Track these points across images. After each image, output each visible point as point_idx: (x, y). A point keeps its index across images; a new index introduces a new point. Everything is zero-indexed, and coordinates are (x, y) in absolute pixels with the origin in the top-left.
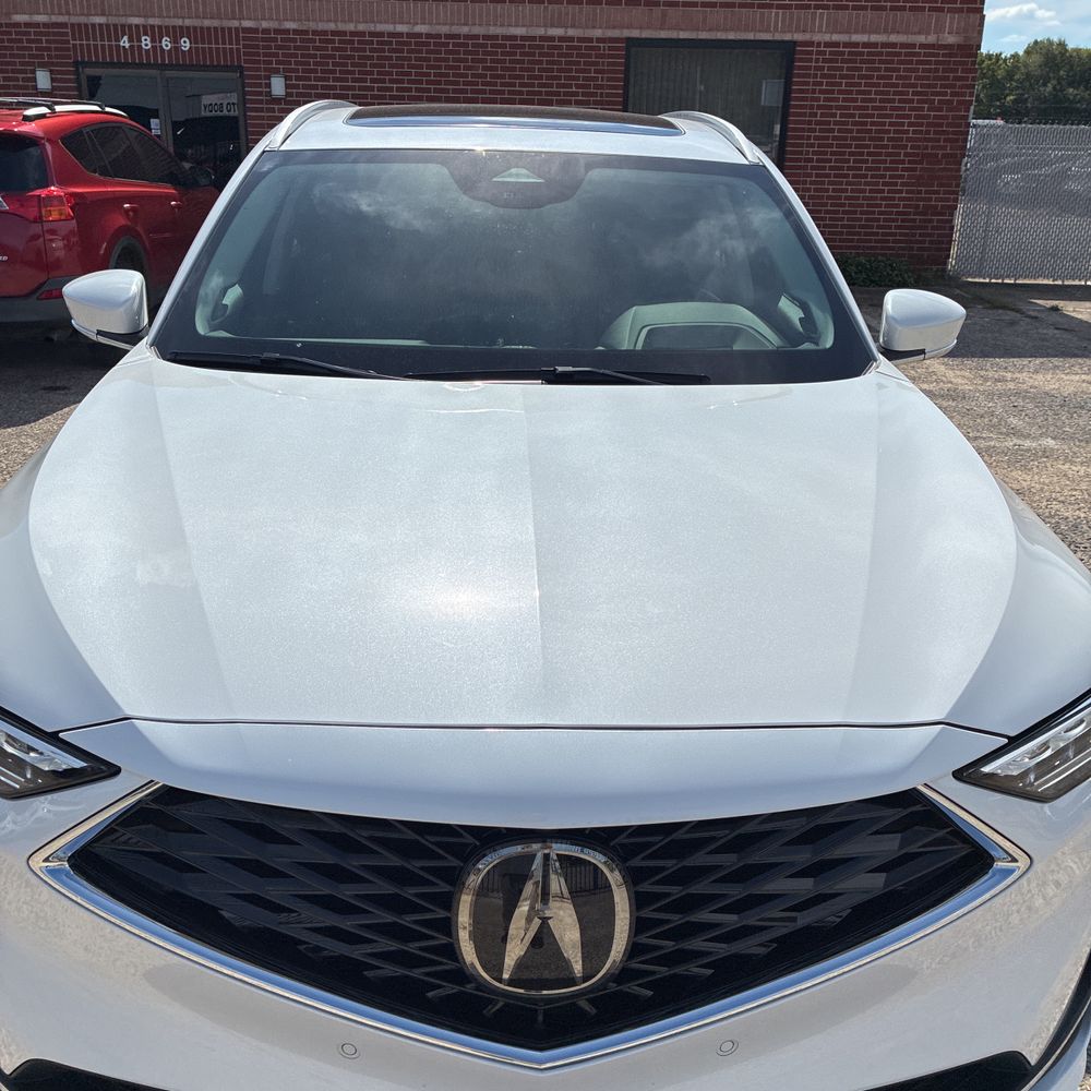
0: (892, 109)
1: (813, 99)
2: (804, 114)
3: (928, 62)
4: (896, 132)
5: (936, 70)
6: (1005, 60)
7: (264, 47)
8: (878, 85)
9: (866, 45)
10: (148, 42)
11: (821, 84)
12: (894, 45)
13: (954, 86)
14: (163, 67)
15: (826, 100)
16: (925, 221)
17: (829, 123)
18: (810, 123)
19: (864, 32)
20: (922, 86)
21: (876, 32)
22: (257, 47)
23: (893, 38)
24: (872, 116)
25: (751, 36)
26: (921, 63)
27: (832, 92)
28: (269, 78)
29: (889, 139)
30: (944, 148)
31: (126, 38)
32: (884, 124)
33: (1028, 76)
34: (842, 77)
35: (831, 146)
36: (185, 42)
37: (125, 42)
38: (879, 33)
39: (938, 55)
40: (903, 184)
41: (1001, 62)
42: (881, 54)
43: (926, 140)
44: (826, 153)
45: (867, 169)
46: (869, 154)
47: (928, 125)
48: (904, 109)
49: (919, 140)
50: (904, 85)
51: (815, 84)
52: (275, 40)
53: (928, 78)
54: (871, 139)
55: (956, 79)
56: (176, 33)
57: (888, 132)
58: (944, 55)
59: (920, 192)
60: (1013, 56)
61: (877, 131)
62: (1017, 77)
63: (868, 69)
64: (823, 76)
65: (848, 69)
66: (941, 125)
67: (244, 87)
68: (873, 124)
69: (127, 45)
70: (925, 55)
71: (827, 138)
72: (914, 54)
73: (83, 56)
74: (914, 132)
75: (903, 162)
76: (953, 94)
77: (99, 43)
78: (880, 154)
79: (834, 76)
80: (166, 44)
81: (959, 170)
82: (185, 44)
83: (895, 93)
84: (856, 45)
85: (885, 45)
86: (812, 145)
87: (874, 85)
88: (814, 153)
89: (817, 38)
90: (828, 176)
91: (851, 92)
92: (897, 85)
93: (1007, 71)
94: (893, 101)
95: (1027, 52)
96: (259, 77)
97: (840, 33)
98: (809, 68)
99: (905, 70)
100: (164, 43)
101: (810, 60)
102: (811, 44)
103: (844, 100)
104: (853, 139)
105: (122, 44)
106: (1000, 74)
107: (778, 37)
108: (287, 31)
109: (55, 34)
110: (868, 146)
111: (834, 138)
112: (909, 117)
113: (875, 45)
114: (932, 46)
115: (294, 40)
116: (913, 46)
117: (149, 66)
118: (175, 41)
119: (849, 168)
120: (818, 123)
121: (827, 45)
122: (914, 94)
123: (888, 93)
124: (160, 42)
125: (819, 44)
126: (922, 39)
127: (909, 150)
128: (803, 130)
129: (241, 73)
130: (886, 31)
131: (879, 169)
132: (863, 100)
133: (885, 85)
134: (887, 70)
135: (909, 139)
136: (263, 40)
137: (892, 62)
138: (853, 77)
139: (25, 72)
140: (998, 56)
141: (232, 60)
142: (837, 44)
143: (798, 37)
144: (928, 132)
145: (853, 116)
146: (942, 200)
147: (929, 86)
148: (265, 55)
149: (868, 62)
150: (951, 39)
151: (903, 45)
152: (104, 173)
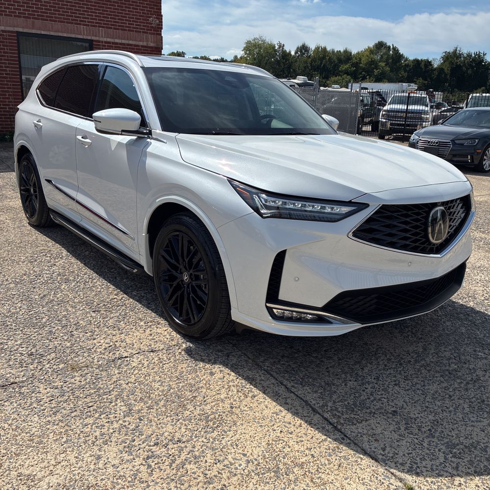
9: (121, 44)
12: (131, 45)
19: (119, 38)
23: (131, 42)
25: (73, 36)
38: (125, 40)
42: (127, 48)
84: (117, 44)
85: (128, 44)
89: (101, 39)
97: (110, 38)
101: (100, 48)
102: (99, 41)
107: (85, 37)
121: (105, 42)
125: (102, 42)
126: (141, 43)
130: (128, 39)
142: (109, 42)
143: (94, 38)
150: (152, 45)
151: (135, 46)
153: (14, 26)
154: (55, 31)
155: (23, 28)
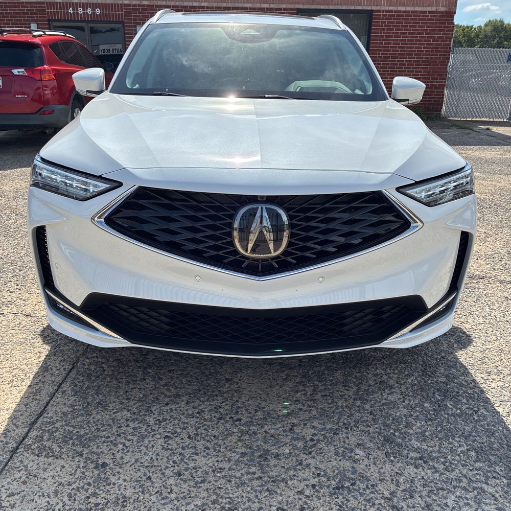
0: (416, 41)
1: (381, 36)
2: (377, 43)
3: (433, 20)
4: (418, 51)
5: (436, 23)
6: (475, 29)
7: (134, 13)
8: (410, 30)
9: (404, 12)
10: (81, 10)
11: (384, 29)
12: (417, 12)
13: (444, 30)
14: (88, 22)
15: (387, 37)
16: (431, 91)
17: (388, 47)
18: (379, 47)
19: (403, 6)
20: (430, 30)
21: (409, 6)
22: (131, 13)
23: (417, 9)
24: (407, 44)
25: (352, 8)
26: (429, 20)
27: (389, 33)
28: (136, 27)
29: (415, 55)
30: (440, 58)
31: (71, 9)
32: (412, 48)
33: (486, 36)
34: (394, 26)
35: (389, 57)
36: (98, 10)
37: (71, 11)
38: (410, 6)
39: (436, 16)
40: (421, 75)
41: (473, 29)
42: (411, 16)
43: (432, 55)
44: (387, 61)
45: (405, 68)
46: (406, 61)
47: (433, 48)
48: (421, 41)
49: (429, 55)
50: (422, 30)
51: (382, 29)
52: (139, 9)
53: (432, 27)
54: (407, 54)
55: (445, 27)
56: (94, 6)
57: (415, 51)
58: (439, 16)
59: (429, 78)
60: (479, 27)
61: (410, 51)
62: (480, 36)
63: (405, 23)
64: (385, 26)
65: (397, 23)
66: (438, 48)
67: (124, 31)
68: (408, 47)
69: (72, 12)
70: (431, 16)
71: (387, 54)
72: (426, 16)
73: (52, 17)
74: (426, 51)
75: (421, 65)
76: (444, 34)
77: (59, 11)
78: (411, 61)
79: (390, 26)
80: (89, 11)
81: (446, 68)
82: (98, 11)
83: (418, 34)
84: (400, 12)
85: (413, 12)
86: (381, 57)
87: (408, 30)
88: (381, 61)
89: (382, 8)
90: (388, 71)
91: (398, 33)
92: (418, 30)
93: (475, 33)
94: (417, 37)
95: (486, 25)
96: (131, 26)
97: (393, 6)
98: (379, 22)
99: (422, 23)
100: (88, 11)
101: (379, 19)
102: (379, 11)
103: (395, 37)
104: (399, 54)
105: (69, 11)
106: (473, 35)
107: (365, 8)
108: (144, 6)
109: (39, 7)
110: (406, 58)
111: (390, 54)
112: (424, 44)
113: (408, 12)
114: (434, 12)
115: (147, 10)
116: (425, 12)
117: (81, 21)
118: (93, 10)
119: (397, 68)
120: (383, 47)
121: (387, 11)
122: (426, 34)
123: (414, 34)
124: (87, 10)
125: (383, 11)
126: (429, 9)
127: (424, 60)
128: (376, 50)
129: (123, 25)
130: (413, 6)
131: (410, 68)
132: (403, 37)
133: (413, 30)
134: (414, 23)
135: (424, 55)
136: (133, 9)
137: (416, 19)
138: (399, 26)
139: (25, 24)
140: (472, 27)
141: (119, 19)
142: (391, 11)
143: (374, 8)
144: (432, 51)
145: (399, 44)
146: (439, 82)
147: (433, 30)
148: (134, 16)
149: (406, 19)
150: (442, 9)
151: (421, 12)
152: (67, 61)
153: (295, 3)
154: (334, 5)
155: (303, 4)
